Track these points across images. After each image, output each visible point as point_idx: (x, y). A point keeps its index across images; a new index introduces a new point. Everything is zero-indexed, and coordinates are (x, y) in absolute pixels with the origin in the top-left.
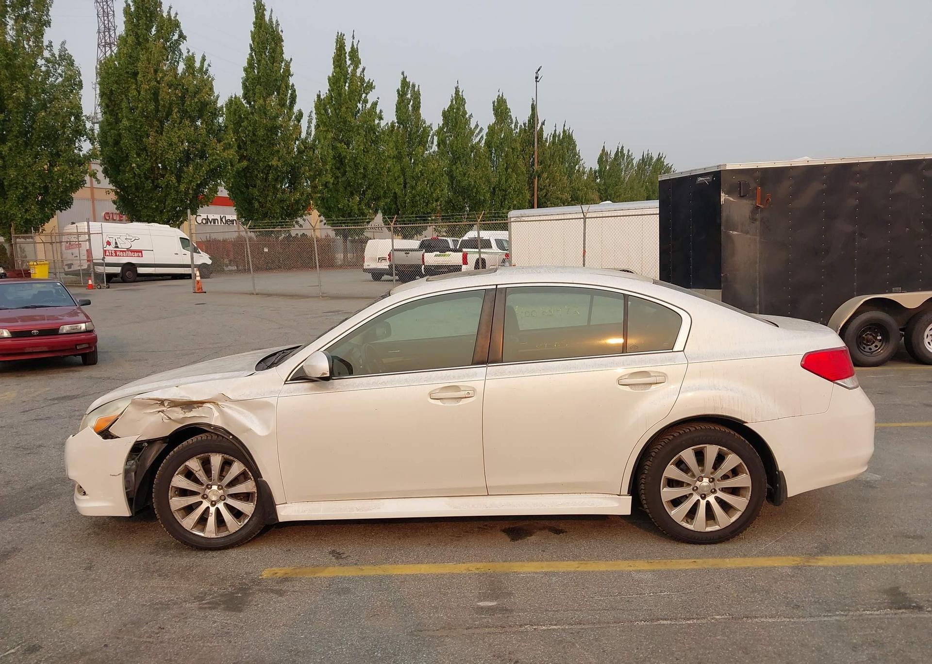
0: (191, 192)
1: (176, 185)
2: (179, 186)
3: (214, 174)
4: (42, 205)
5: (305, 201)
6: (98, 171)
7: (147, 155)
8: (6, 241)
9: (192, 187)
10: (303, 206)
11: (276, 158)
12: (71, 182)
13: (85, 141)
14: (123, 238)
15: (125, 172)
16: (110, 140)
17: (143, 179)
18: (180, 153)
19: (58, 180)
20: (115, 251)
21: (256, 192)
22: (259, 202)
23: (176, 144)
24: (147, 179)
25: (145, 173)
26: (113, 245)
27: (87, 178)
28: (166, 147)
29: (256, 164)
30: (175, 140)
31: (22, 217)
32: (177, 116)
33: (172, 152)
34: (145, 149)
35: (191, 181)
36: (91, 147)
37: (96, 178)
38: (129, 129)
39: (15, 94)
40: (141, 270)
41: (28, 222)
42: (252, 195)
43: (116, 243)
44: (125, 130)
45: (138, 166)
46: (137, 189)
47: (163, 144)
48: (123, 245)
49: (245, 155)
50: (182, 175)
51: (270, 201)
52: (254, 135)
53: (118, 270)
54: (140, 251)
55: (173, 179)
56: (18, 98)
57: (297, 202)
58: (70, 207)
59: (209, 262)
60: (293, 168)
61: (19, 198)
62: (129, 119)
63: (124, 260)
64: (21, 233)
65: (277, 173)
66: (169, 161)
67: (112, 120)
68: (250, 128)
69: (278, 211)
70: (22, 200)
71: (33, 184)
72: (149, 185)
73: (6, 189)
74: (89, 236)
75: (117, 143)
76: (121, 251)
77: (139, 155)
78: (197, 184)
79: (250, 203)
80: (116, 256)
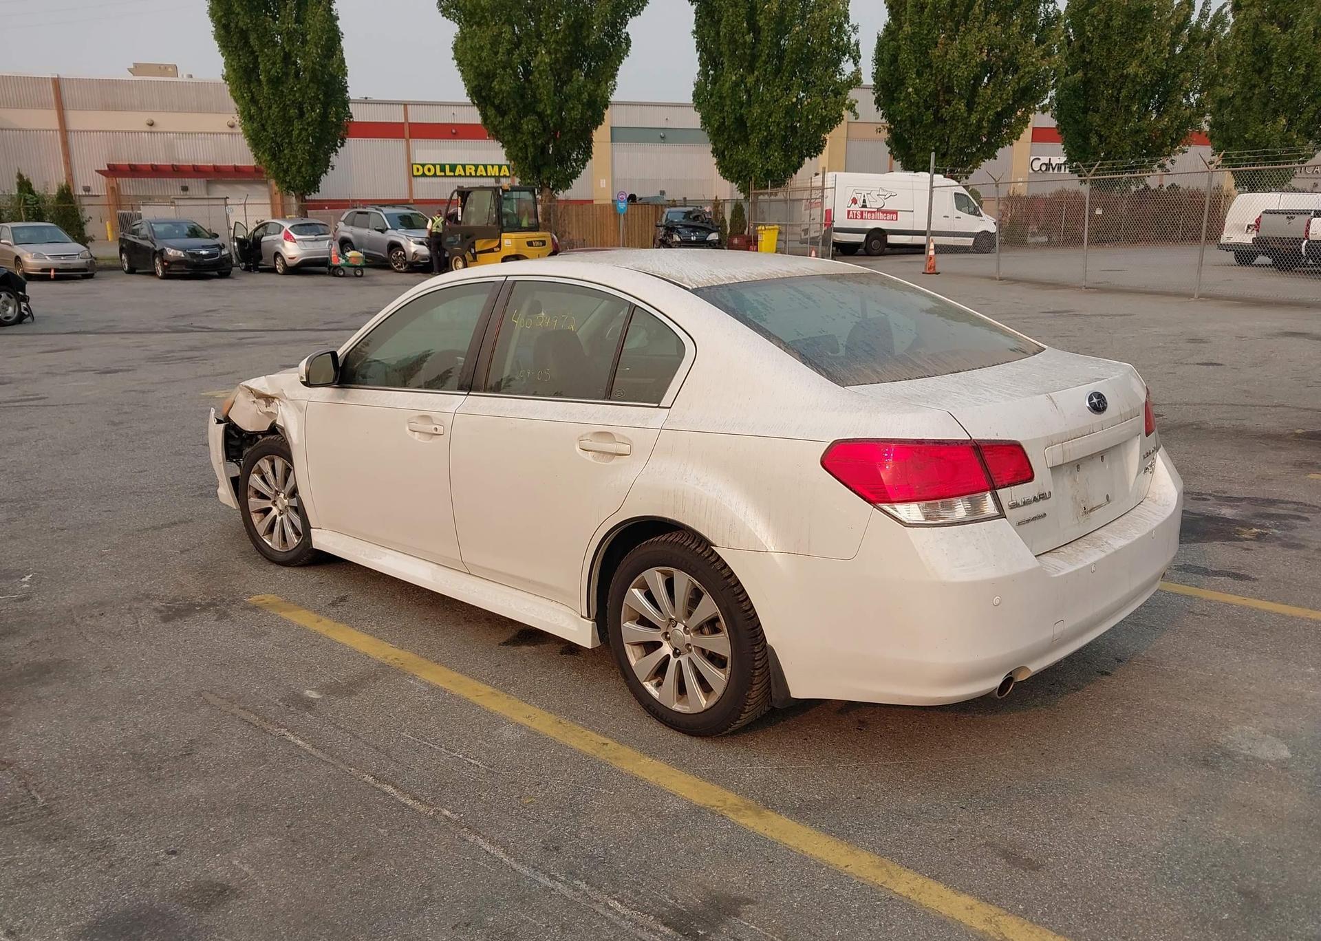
0: (985, 124)
1: (965, 115)
2: (969, 117)
3: (1027, 96)
4: (787, 150)
5: (1178, 129)
6: (857, 102)
7: (932, 75)
8: (745, 198)
9: (988, 118)
10: (1172, 139)
11: (1136, 62)
12: (823, 119)
13: (847, 61)
14: (875, 194)
15: (899, 100)
16: (886, 56)
17: (922, 109)
18: (976, 66)
19: (807, 116)
20: (862, 212)
21: (1096, 119)
22: (1100, 137)
23: (972, 53)
24: (927, 108)
25: (925, 101)
26: (860, 203)
27: (845, 112)
28: (957, 60)
29: (1104, 72)
30: (971, 47)
31: (762, 168)
32: (980, 10)
33: (965, 67)
34: (930, 66)
35: (987, 109)
36: (853, 69)
37: (854, 112)
38: (911, 38)
39: (766, 6)
40: (892, 239)
41: (769, 174)
42: (1091, 124)
43: (864, 201)
44: (906, 39)
45: (917, 91)
46: (913, 124)
47: (953, 54)
48: (873, 204)
49: (1088, 60)
50: (976, 99)
51: (1117, 134)
52: (1107, 26)
53: (861, 238)
54: (895, 212)
55: (962, 106)
56: (770, 11)
57: (1164, 132)
58: (821, 153)
59: (992, 229)
60: (1163, 75)
61: (761, 143)
62: (912, 23)
63: (871, 225)
64: (761, 188)
65: (1134, 86)
66: (957, 81)
67: (893, 27)
68: (1102, 16)
69: (1128, 149)
70: (766, 144)
71: (778, 124)
72: (929, 117)
73: (749, 131)
74: (823, 192)
75: (894, 59)
76: (868, 212)
77: (919, 74)
78: (997, 113)
79: (1086, 139)
80: (862, 218)
